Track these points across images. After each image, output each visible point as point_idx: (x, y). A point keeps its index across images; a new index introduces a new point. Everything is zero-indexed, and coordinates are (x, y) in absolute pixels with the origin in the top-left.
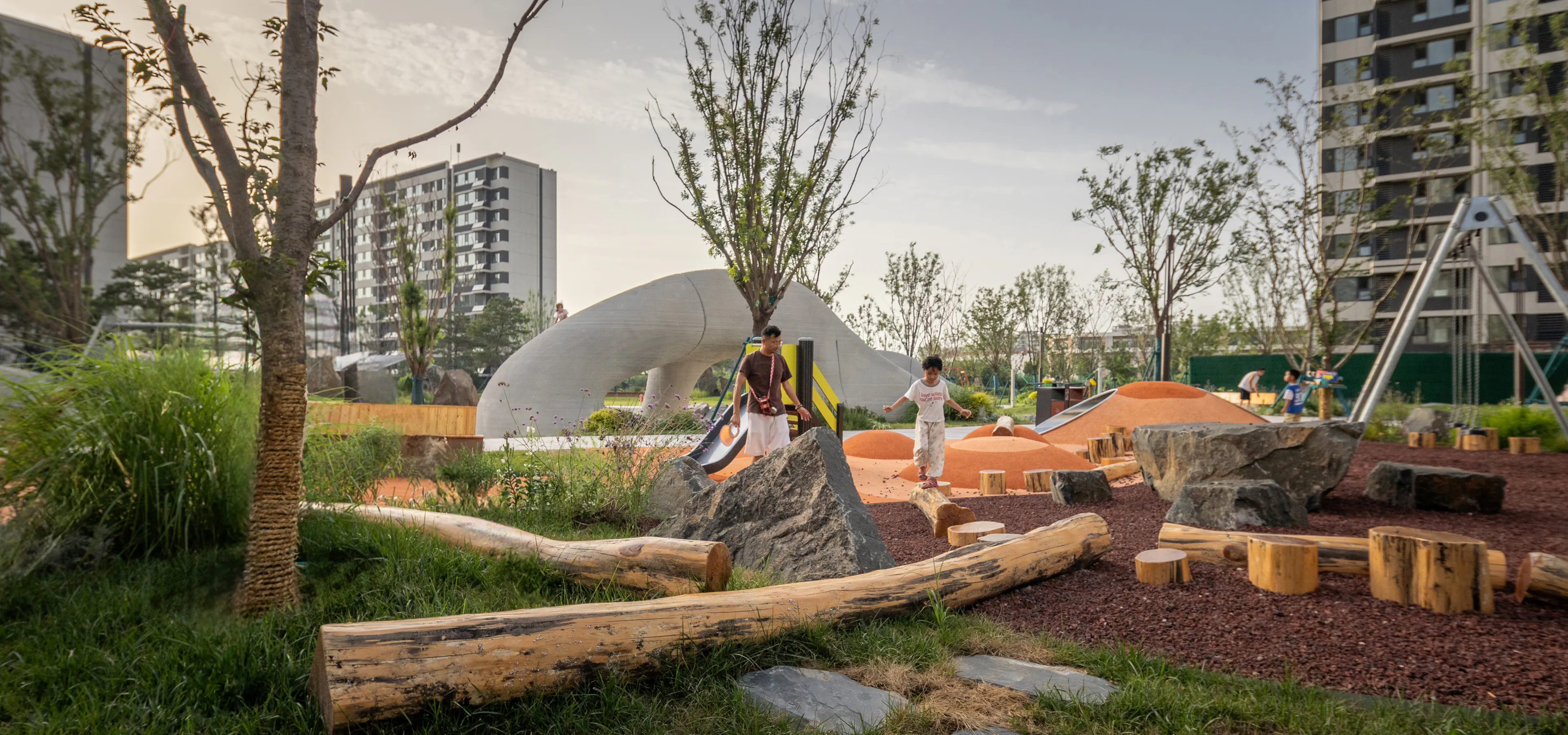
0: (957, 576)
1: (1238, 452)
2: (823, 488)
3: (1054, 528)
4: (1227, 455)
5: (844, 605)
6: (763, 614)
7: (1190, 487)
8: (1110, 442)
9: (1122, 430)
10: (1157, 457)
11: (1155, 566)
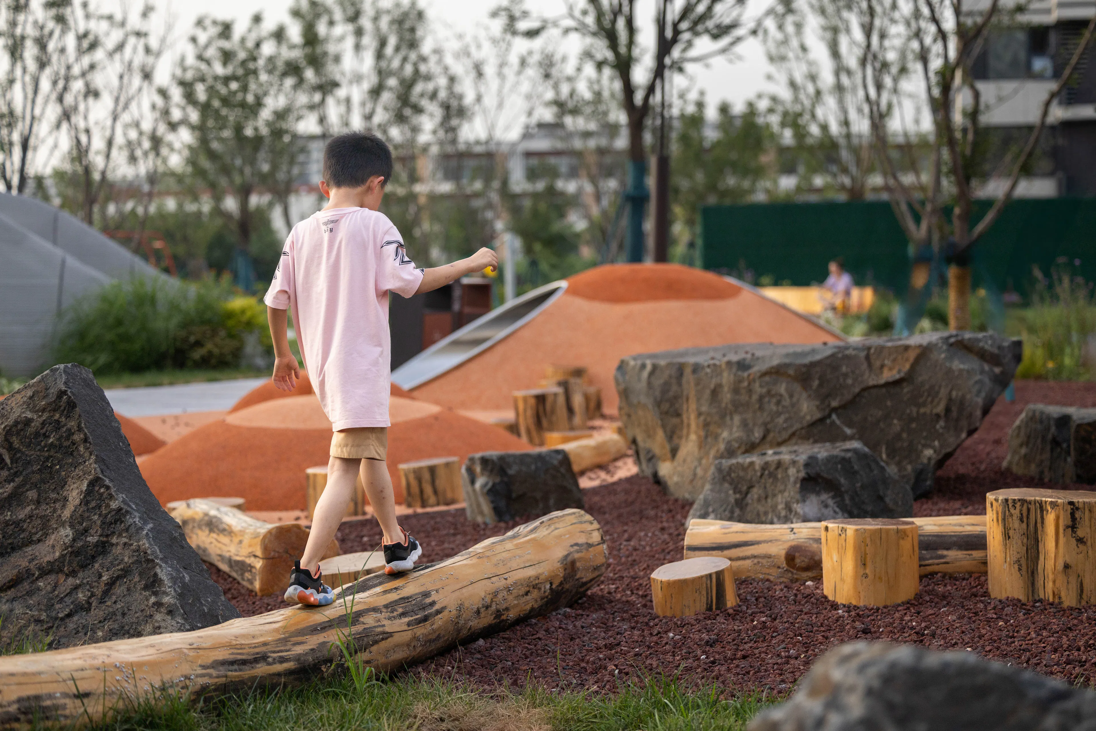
0: (369, 620)
1: (804, 395)
2: (92, 484)
3: (514, 537)
4: (786, 402)
5: (200, 671)
6: (84, 687)
7: (726, 463)
8: (561, 400)
9: (579, 373)
10: (664, 415)
11: (681, 585)
